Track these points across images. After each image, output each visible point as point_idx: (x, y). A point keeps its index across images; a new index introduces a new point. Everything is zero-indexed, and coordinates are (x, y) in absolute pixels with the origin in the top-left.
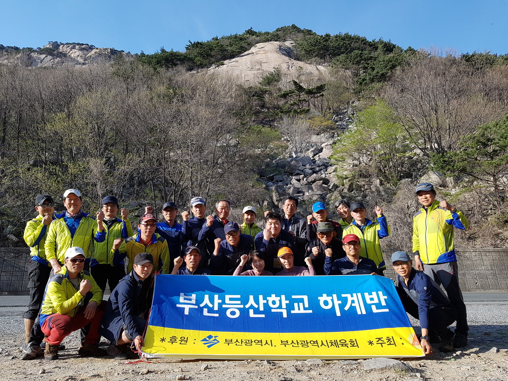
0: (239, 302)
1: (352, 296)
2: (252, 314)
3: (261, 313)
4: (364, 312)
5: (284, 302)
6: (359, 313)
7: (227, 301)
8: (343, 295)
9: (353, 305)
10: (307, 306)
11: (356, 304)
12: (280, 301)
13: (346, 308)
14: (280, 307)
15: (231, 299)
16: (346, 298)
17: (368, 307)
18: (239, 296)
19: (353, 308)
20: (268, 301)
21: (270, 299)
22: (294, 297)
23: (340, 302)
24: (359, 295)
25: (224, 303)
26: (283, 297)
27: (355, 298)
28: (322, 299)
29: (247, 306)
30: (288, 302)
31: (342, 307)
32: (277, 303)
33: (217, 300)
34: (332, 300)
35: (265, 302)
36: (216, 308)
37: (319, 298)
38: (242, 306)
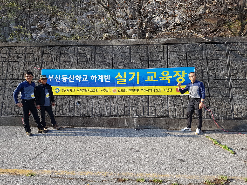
0: (67, 77)
1: (101, 76)
2: (70, 81)
3: (73, 80)
4: (103, 81)
5: (80, 77)
6: (101, 81)
7: (63, 77)
8: (98, 76)
9: (100, 79)
10: (87, 78)
11: (101, 79)
12: (79, 77)
13: (98, 80)
14: (79, 79)
15: (64, 76)
16: (99, 76)
17: (104, 79)
18: (67, 75)
19: (100, 80)
20: (75, 77)
21: (76, 76)
22: (83, 76)
23: (97, 78)
24: (103, 76)
25: (62, 77)
26: (80, 76)
27: (101, 77)
28: (91, 77)
29: (69, 78)
30: (81, 77)
31: (97, 79)
32: (78, 77)
33: (60, 77)
34: (95, 77)
35: (74, 77)
36: (60, 79)
37: (91, 76)
38: (67, 78)
